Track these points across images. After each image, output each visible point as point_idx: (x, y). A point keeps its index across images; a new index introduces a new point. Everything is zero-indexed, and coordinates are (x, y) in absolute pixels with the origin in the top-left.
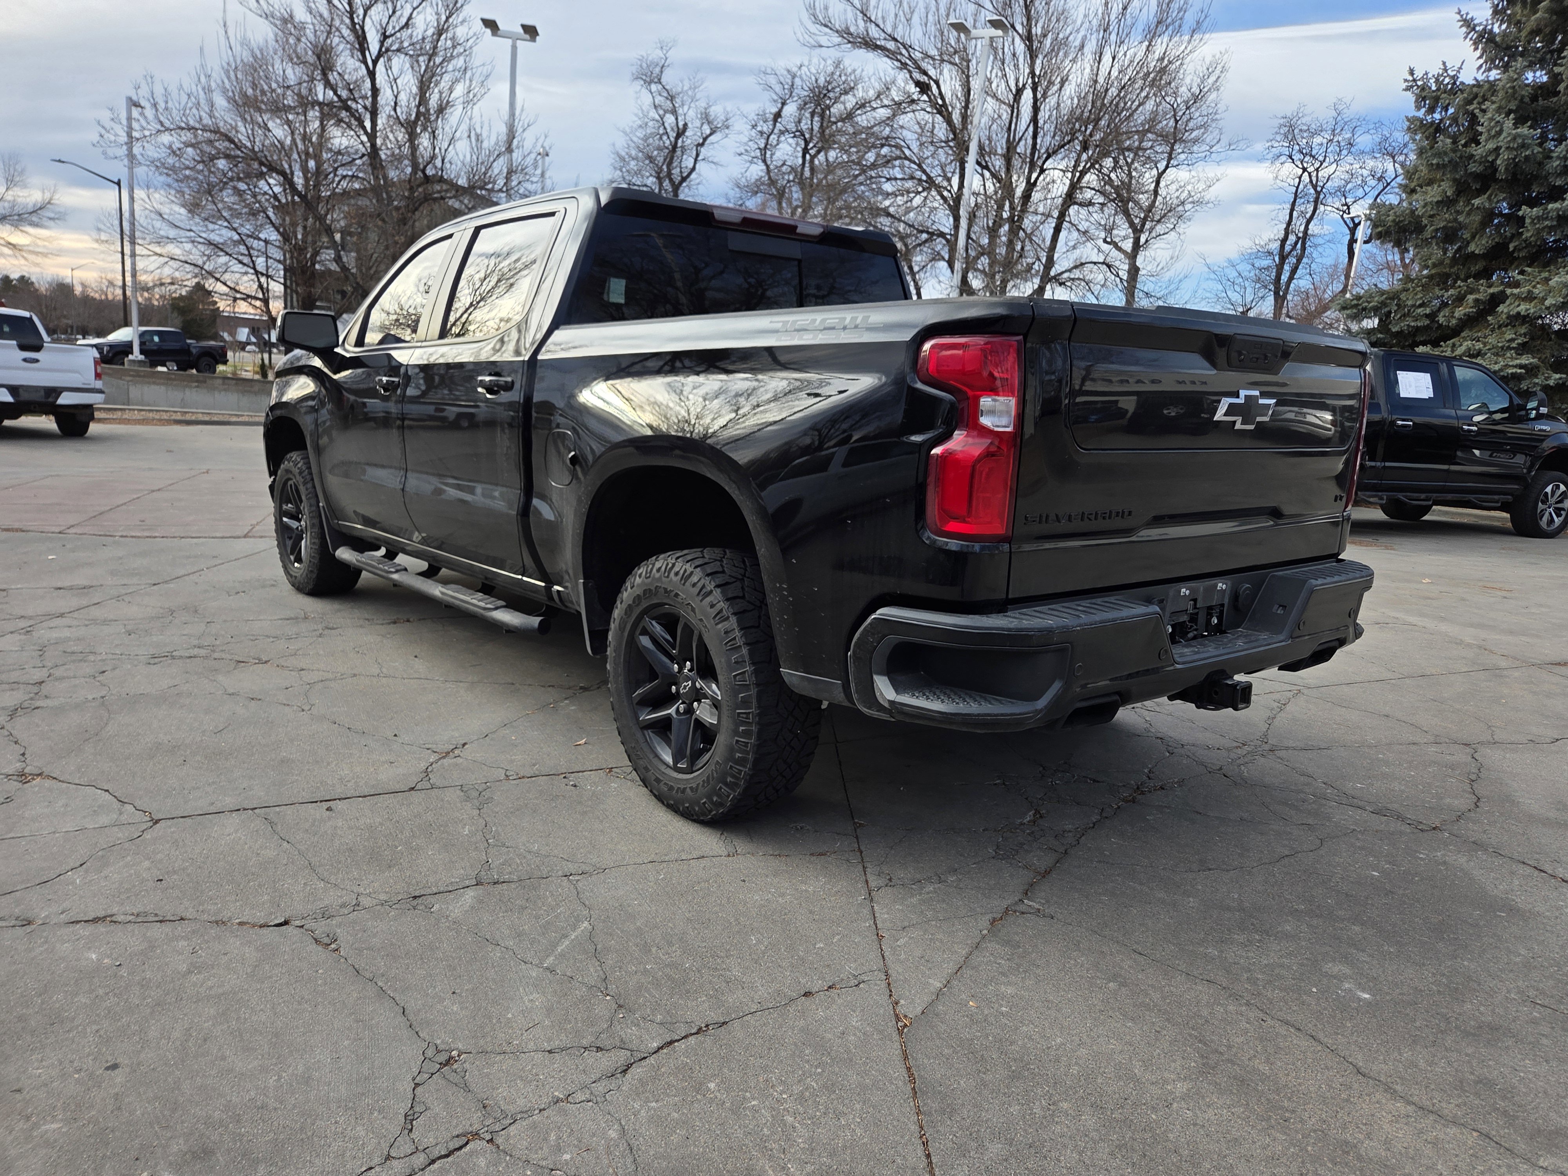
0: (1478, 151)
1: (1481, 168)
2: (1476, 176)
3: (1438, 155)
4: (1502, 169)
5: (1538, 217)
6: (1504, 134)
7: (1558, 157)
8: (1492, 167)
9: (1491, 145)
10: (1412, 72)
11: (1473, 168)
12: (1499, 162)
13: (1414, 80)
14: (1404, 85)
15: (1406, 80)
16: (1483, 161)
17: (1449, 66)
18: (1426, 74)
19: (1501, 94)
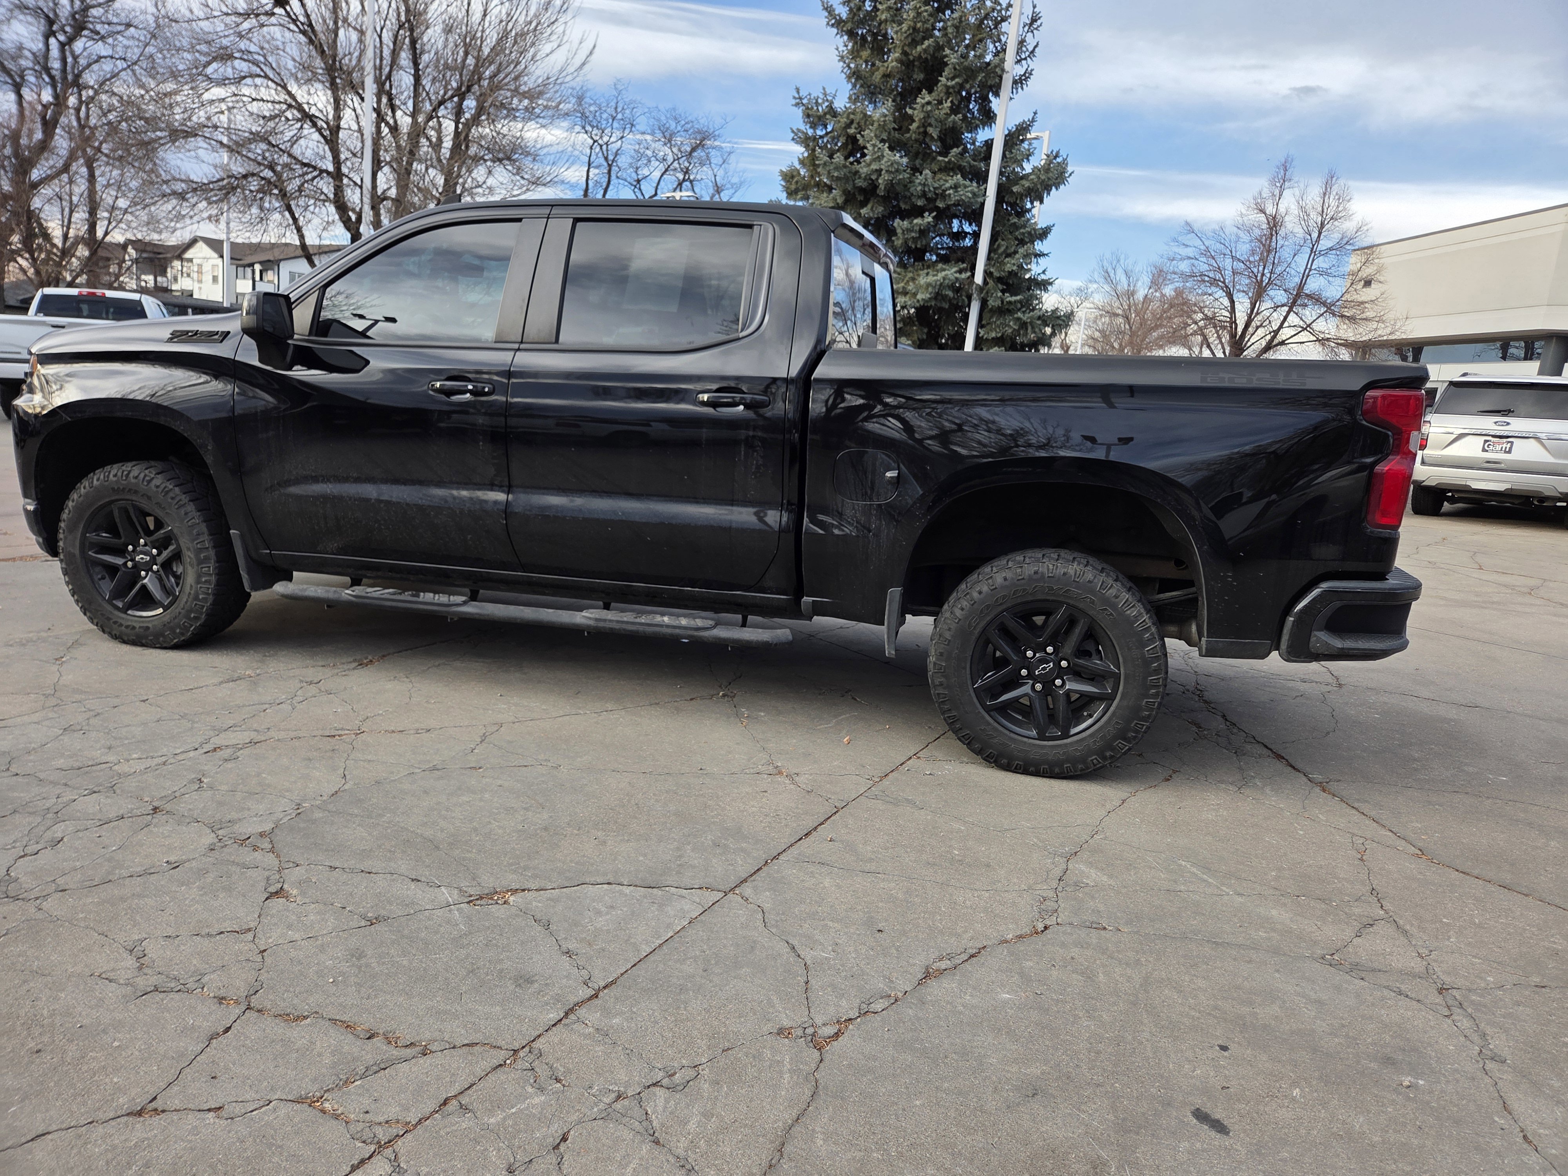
0: (864, 170)
1: (866, 184)
2: (861, 190)
3: (837, 168)
4: (882, 187)
5: (907, 230)
6: (885, 159)
7: (920, 184)
8: (874, 186)
9: (874, 166)
10: (798, 91)
11: (860, 183)
12: (880, 181)
13: (800, 98)
14: (794, 102)
15: (794, 98)
16: (868, 178)
17: (828, 92)
18: (810, 95)
19: (876, 125)
